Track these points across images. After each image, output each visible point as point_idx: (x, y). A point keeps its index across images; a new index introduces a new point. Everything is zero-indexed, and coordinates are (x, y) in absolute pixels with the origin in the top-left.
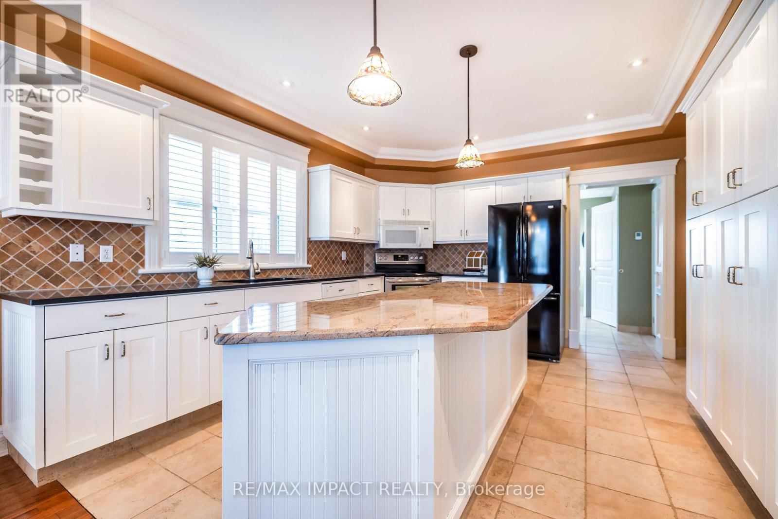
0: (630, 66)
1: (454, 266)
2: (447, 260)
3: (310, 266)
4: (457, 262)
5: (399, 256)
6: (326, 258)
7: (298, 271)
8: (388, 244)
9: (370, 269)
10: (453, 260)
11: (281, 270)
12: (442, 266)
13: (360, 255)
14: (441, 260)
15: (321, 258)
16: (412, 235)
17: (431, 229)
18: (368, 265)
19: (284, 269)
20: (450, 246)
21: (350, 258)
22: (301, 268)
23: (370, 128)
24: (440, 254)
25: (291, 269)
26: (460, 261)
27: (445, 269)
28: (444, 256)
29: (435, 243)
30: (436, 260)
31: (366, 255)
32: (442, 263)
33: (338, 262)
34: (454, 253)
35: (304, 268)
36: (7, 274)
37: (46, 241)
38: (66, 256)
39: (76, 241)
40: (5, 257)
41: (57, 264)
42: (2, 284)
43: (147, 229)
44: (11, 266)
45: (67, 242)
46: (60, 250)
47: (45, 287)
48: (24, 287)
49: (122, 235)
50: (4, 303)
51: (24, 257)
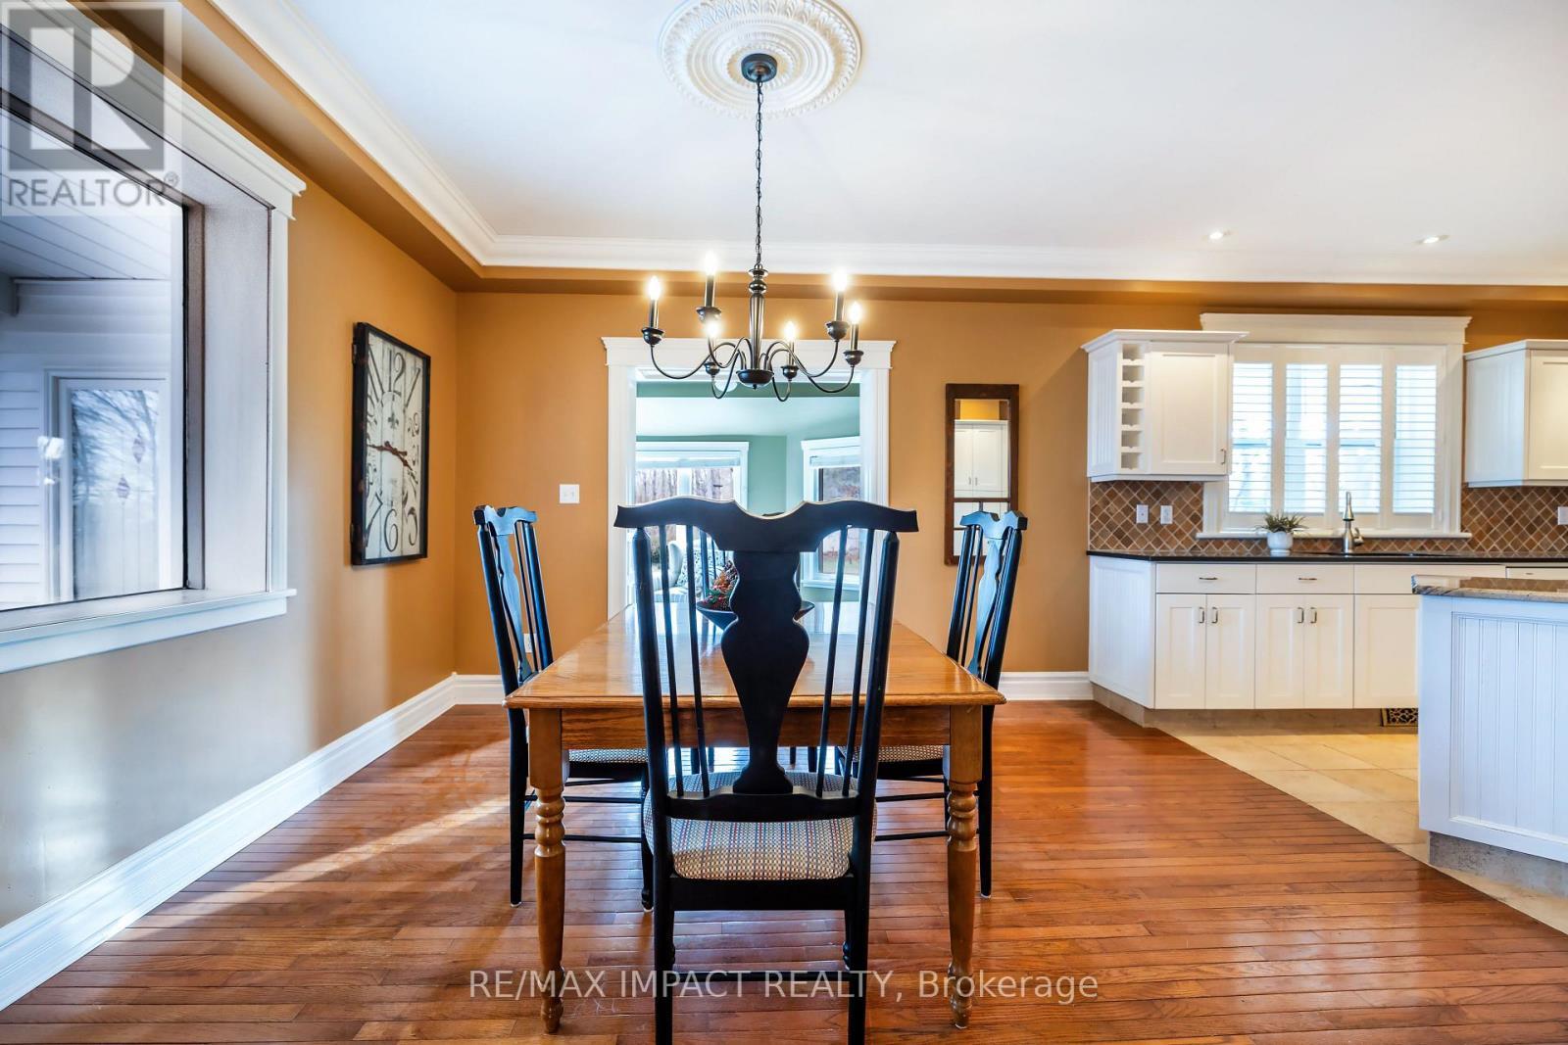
3: (1468, 535)
6: (1510, 521)
11: (1401, 540)
15: (1496, 521)
19: (1407, 539)
22: (1445, 539)
25: (1422, 539)
33: (1546, 529)
35: (1452, 539)
36: (1092, 534)
37: (1120, 502)
38: (1134, 518)
39: (1142, 502)
40: (1092, 518)
41: (1127, 525)
42: (1089, 543)
43: (1206, 484)
44: (1096, 526)
45: (1135, 503)
46: (1129, 511)
47: (1118, 547)
48: (1105, 547)
49: (1180, 494)
50: (1093, 559)
51: (1104, 518)
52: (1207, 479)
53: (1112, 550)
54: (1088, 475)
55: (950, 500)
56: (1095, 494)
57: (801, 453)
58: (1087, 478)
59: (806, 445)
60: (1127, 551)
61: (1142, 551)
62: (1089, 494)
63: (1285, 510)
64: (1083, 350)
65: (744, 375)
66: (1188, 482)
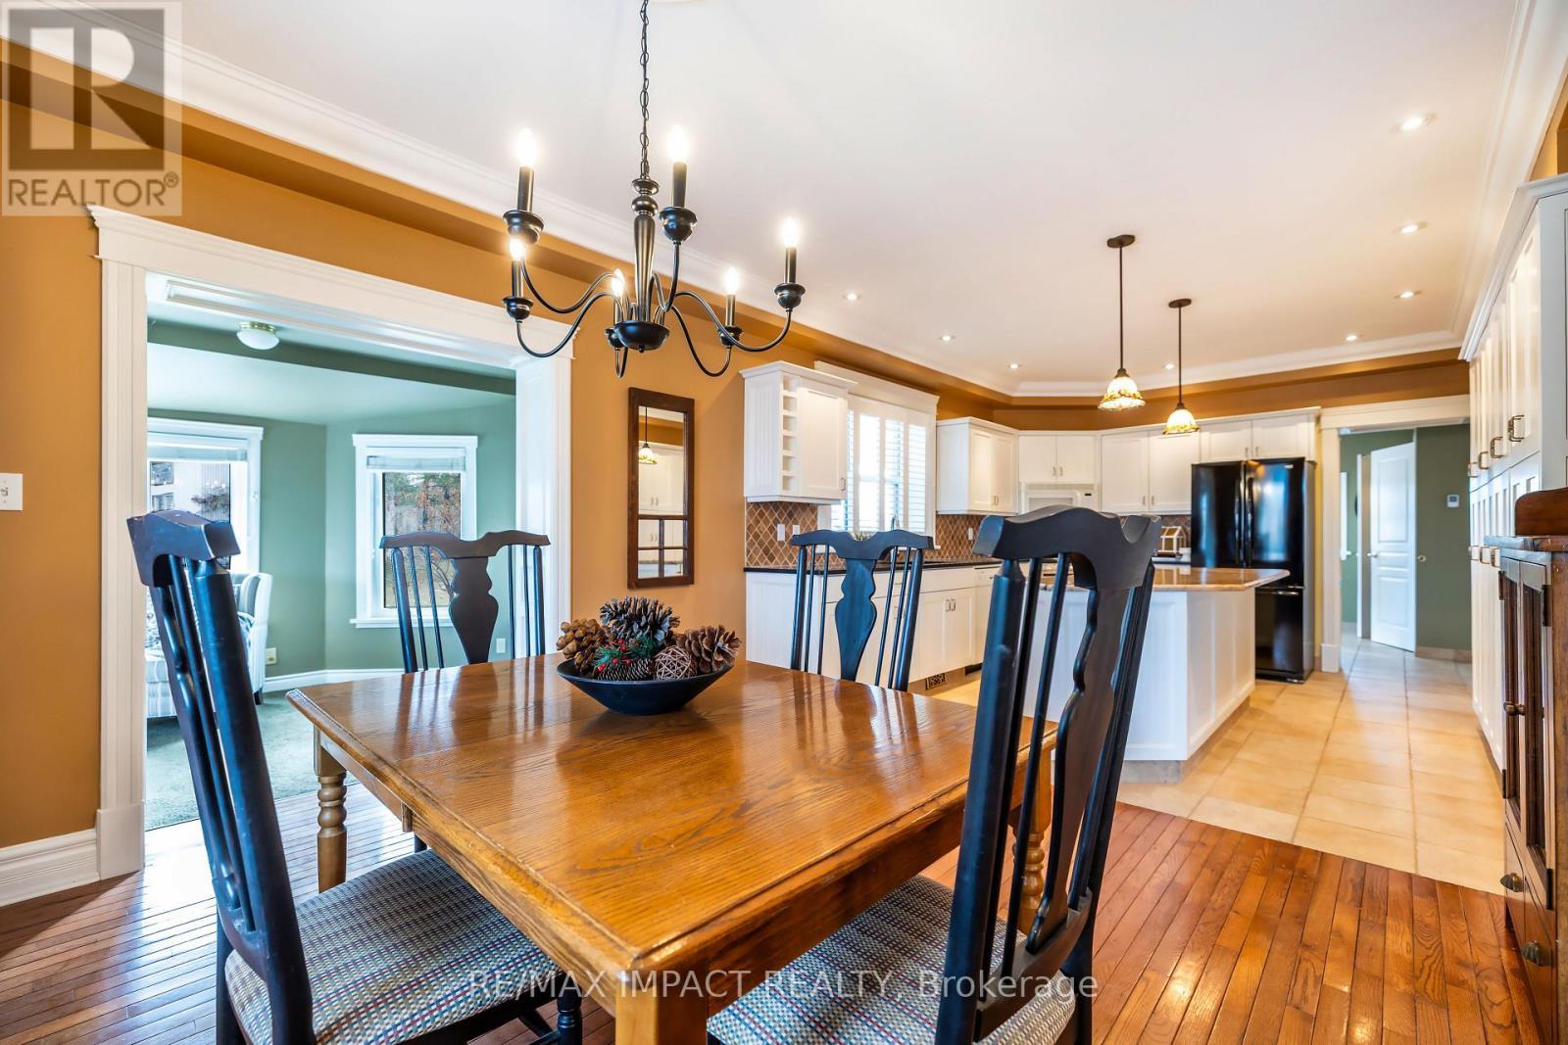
3: (938, 547)
6: (953, 538)
15: (948, 537)
17: (1095, 495)
33: (965, 543)
36: (748, 552)
37: (766, 522)
38: (776, 537)
39: (781, 521)
40: (748, 536)
41: (771, 543)
42: (746, 560)
43: (820, 507)
44: (751, 544)
45: (776, 522)
46: (772, 529)
47: (766, 564)
48: (757, 563)
49: (804, 515)
50: (749, 575)
51: (756, 536)
52: (819, 502)
53: (762, 566)
54: (745, 495)
55: (634, 517)
56: (751, 513)
57: (352, 451)
58: (743, 498)
59: (358, 440)
60: (772, 566)
61: (781, 566)
62: (746, 514)
63: (861, 529)
64: (740, 375)
65: (631, 329)
66: (808, 504)
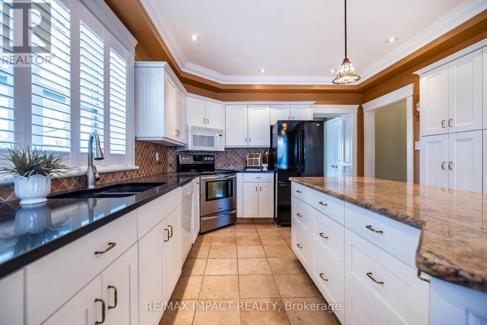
0: (387, 41)
1: (234, 165)
2: (229, 160)
3: (138, 167)
4: (236, 162)
5: (197, 157)
6: (147, 159)
7: (127, 173)
8: (194, 147)
9: (173, 169)
10: (234, 160)
11: (113, 173)
12: (225, 165)
13: (166, 156)
14: (224, 161)
15: (143, 159)
16: (211, 140)
17: (223, 136)
18: (171, 165)
19: (116, 172)
20: (231, 150)
21: (160, 159)
22: (130, 170)
23: (199, 38)
24: (223, 155)
25: (122, 171)
26: (239, 161)
27: (227, 167)
28: (227, 157)
29: (226, 147)
30: (220, 160)
31: (169, 157)
32: (224, 162)
33: (154, 163)
34: (234, 155)
35: (132, 170)
